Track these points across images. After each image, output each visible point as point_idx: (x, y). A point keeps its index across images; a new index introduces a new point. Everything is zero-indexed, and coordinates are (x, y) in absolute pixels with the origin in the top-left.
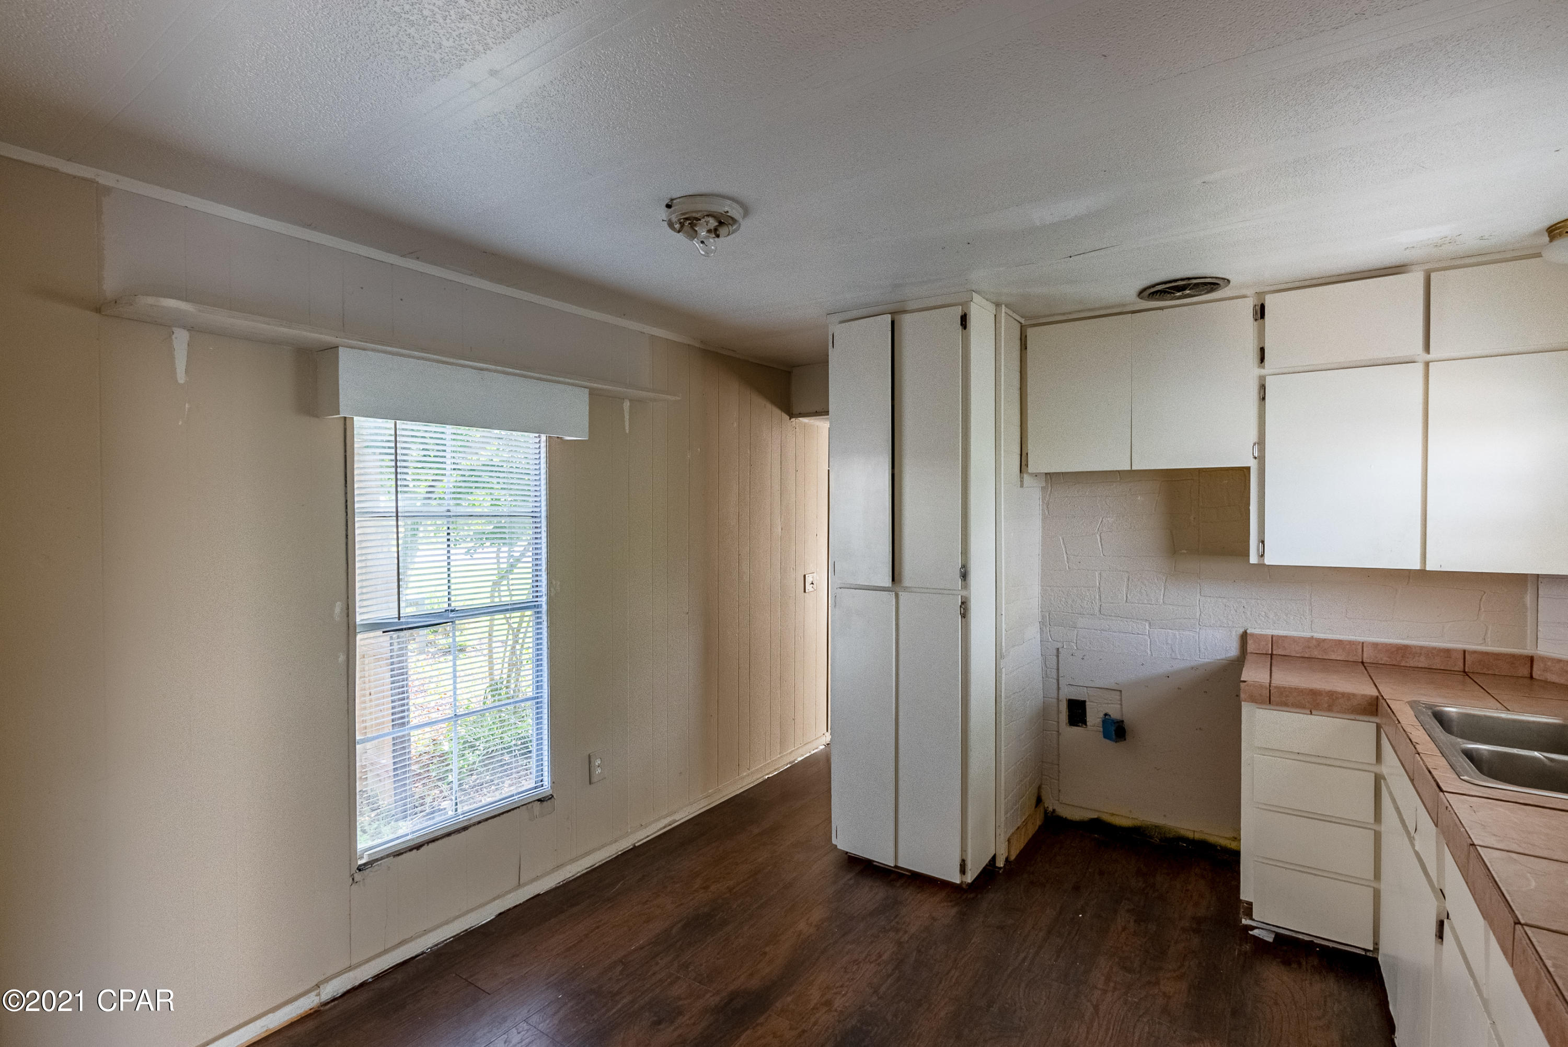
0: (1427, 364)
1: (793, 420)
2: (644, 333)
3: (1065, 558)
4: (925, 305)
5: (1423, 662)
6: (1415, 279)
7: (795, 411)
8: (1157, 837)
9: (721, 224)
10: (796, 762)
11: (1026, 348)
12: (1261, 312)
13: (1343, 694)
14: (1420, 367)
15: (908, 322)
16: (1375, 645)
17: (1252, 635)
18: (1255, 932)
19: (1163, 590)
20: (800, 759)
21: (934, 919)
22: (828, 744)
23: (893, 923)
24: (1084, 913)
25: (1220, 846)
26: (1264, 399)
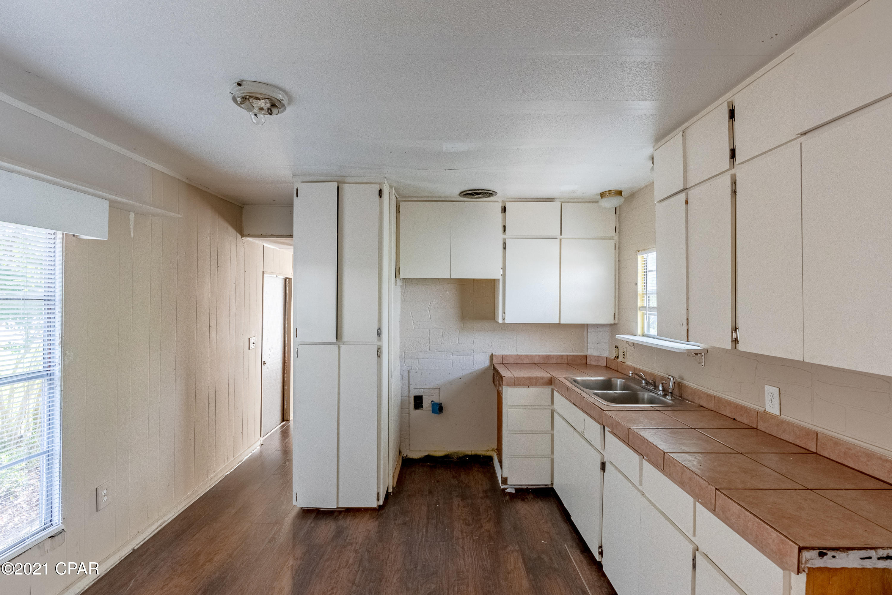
0: (561, 240)
1: (243, 238)
2: (146, 165)
3: (413, 322)
4: (359, 181)
5: (554, 361)
6: (557, 204)
7: (245, 233)
8: (456, 458)
9: (273, 105)
10: (244, 460)
11: (399, 212)
12: (504, 209)
13: (540, 377)
14: (558, 240)
15: (347, 189)
16: (539, 356)
17: (495, 355)
18: (507, 490)
19: (458, 337)
20: (246, 458)
21: (369, 531)
22: (262, 445)
23: (347, 540)
24: (439, 503)
25: (483, 455)
26: (505, 248)
